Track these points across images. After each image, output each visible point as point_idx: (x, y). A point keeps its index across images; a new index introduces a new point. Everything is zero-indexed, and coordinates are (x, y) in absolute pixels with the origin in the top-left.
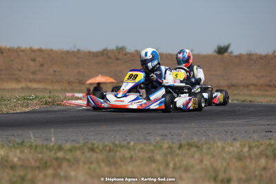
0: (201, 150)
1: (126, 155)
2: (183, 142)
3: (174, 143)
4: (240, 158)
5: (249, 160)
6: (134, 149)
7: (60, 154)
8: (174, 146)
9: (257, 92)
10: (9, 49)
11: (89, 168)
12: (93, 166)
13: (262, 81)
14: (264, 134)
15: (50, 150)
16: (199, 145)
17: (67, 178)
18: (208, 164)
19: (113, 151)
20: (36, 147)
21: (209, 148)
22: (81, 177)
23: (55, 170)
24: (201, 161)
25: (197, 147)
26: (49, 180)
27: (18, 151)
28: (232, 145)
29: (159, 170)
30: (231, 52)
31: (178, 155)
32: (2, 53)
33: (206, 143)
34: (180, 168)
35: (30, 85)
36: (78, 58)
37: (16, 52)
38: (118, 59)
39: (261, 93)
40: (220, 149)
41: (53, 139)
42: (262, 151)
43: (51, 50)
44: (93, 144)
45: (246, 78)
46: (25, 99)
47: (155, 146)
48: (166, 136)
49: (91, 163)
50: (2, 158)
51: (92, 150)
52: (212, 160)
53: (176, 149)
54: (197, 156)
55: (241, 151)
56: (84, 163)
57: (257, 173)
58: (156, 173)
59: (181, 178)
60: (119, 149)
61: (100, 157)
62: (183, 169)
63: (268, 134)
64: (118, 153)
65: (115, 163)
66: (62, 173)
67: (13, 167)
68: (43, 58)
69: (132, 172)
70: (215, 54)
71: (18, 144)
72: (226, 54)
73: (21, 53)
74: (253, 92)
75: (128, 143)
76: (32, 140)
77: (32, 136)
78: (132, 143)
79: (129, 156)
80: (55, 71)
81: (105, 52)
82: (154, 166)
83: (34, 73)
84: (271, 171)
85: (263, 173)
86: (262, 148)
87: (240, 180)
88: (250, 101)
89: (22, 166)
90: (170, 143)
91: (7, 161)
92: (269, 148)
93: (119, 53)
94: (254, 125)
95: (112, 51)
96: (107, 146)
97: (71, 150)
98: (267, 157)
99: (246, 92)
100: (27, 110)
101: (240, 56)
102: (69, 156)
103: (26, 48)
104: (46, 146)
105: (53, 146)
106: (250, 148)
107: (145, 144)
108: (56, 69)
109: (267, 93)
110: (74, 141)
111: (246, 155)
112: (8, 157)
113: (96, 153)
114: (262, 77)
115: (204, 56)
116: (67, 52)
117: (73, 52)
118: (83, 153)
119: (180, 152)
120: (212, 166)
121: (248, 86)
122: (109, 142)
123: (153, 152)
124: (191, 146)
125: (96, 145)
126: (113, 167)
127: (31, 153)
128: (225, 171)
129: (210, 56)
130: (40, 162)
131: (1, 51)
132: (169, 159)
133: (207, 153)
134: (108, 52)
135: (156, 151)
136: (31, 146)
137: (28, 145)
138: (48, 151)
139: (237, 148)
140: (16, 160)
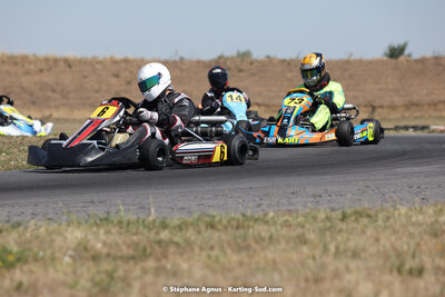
0: (376, 221)
1: (263, 234)
2: (349, 211)
3: (333, 210)
4: (435, 235)
6: (275, 223)
7: (165, 235)
8: (334, 215)
10: (80, 61)
11: (209, 257)
12: (216, 252)
15: (149, 227)
16: (372, 213)
17: (175, 274)
18: (388, 246)
19: (243, 227)
20: (128, 224)
21: (388, 218)
22: (198, 273)
23: (158, 260)
24: (377, 240)
25: (369, 216)
26: (149, 278)
27: (102, 231)
28: (421, 212)
29: (314, 258)
30: (409, 55)
31: (341, 231)
32: (70, 66)
33: (382, 210)
34: (346, 251)
36: (182, 70)
37: (91, 64)
38: (240, 71)
40: (404, 220)
41: (153, 210)
43: (142, 60)
44: (214, 217)
45: (432, 93)
47: (305, 217)
48: (320, 196)
49: (212, 248)
50: (80, 244)
51: (211, 226)
52: (393, 238)
53: (337, 222)
54: (369, 232)
55: (437, 221)
56: (201, 249)
58: (311, 262)
59: (348, 269)
60: (251, 224)
61: (224, 237)
62: (349, 254)
64: (251, 230)
65: (247, 247)
66: (169, 266)
67: (95, 258)
68: (131, 72)
69: (274, 261)
70: (385, 58)
71: (101, 220)
72: (402, 58)
73: (99, 66)
74: (443, 114)
75: (266, 215)
77: (120, 202)
78: (271, 214)
79: (268, 234)
81: (222, 60)
82: (305, 249)
87: (437, 270)
88: (442, 132)
89: (108, 255)
90: (328, 211)
91: (86, 249)
93: (243, 60)
95: (233, 58)
96: (233, 219)
97: (180, 228)
99: (433, 114)
101: (422, 61)
102: (176, 239)
103: (105, 58)
104: (143, 221)
105: (154, 221)
107: (290, 212)
110: (183, 209)
112: (88, 242)
113: (218, 230)
115: (370, 63)
116: (166, 63)
117: (174, 61)
118: (199, 232)
119: (344, 226)
120: (394, 248)
121: (435, 105)
122: (235, 212)
123: (303, 227)
124: (361, 216)
125: (217, 219)
126: (244, 254)
127: (120, 233)
128: (414, 256)
129: (378, 61)
130: (135, 249)
131: (68, 63)
132: (328, 239)
133: (386, 227)
134: (227, 59)
135: (307, 226)
136: (120, 222)
137: (115, 221)
138: (146, 229)
139: (430, 217)
140: (99, 245)
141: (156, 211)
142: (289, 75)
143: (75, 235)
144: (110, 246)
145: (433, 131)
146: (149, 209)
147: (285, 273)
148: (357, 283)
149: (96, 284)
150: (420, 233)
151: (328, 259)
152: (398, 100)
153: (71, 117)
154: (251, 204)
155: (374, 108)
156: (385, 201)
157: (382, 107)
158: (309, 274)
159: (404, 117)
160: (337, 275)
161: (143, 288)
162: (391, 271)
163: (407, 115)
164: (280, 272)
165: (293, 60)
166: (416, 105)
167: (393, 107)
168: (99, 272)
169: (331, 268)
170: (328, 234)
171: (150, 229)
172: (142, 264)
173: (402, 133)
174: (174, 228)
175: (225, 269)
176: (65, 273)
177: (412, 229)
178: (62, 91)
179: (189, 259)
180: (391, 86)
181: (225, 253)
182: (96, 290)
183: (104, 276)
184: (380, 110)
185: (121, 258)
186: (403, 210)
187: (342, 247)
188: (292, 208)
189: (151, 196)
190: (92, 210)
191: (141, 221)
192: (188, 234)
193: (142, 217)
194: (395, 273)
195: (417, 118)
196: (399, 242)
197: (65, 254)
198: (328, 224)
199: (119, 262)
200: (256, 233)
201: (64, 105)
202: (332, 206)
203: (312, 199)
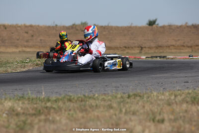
0: (143, 98)
1: (93, 104)
2: (131, 94)
3: (124, 93)
4: (169, 105)
5: (175, 105)
6: (98, 99)
7: (49, 104)
8: (124, 95)
9: (175, 50)
10: (10, 26)
11: (69, 114)
12: (72, 112)
13: (178, 43)
14: (183, 84)
15: (42, 101)
16: (142, 95)
17: (54, 122)
18: (148, 109)
19: (84, 101)
20: (32, 99)
21: (148, 97)
22: (64, 121)
23: (46, 115)
24: (144, 107)
25: (140, 96)
26: (42, 124)
27: (20, 103)
28: (163, 94)
29: (115, 115)
30: (158, 24)
31: (127, 103)
32: (6, 28)
33: (146, 93)
34: (130, 112)
35: (24, 49)
36: (56, 30)
37: (15, 27)
38: (82, 31)
39: (178, 51)
40: (155, 98)
41: (43, 93)
42: (184, 99)
43: (38, 26)
44: (71, 96)
45: (168, 41)
46: (23, 62)
47: (112, 97)
48: (118, 87)
49: (70, 110)
50: (10, 108)
51: (70, 100)
52: (151, 106)
53: (126, 99)
54: (140, 103)
55: (170, 98)
56: (65, 110)
57: (181, 114)
58: (114, 117)
59: (130, 120)
60: (88, 99)
61: (75, 105)
62: (131, 113)
63: (186, 84)
64: (87, 102)
65: (86, 110)
66: (51, 118)
67: (17, 115)
68: (33, 31)
69: (98, 116)
70: (147, 26)
71: (20, 97)
72: (154, 26)
73: (19, 28)
74: (173, 51)
75: (94, 95)
76: (30, 94)
77: (29, 89)
78: (97, 95)
79: (95, 104)
80: (41, 40)
81: (74, 26)
82: (112, 111)
83: (27, 41)
84: (191, 113)
85: (185, 114)
86: (183, 96)
87: (170, 120)
88: (172, 59)
89: (23, 113)
90: (122, 94)
91: (13, 111)
92: (188, 95)
93: (83, 26)
94: (177, 77)
95: (79, 26)
96: (79, 97)
97: (56, 101)
98: (187, 102)
99: (168, 51)
100: (24, 70)
101: (163, 27)
102: (54, 106)
103: (22, 25)
105: (44, 98)
106: (176, 96)
107: (105, 94)
108: (42, 38)
109: (182, 51)
111: (174, 101)
112: (14, 107)
113: (73, 102)
114: (179, 40)
115: (140, 28)
116: (49, 27)
117: (53, 27)
118: (64, 103)
119: (129, 100)
120: (151, 110)
121: (169, 47)
122: (80, 94)
123: (111, 101)
124: (137, 96)
125: (72, 97)
126: (84, 113)
127: (29, 104)
128: (160, 114)
129: (144, 27)
130: (35, 111)
131: (5, 27)
132: (122, 106)
133: (147, 101)
134: (76, 26)
135: (113, 101)
136: (29, 98)
137: (27, 98)
138: (40, 102)
139: (167, 97)
140: (19, 109)
141: (45, 93)
142: (104, 33)
143: (8, 104)
144: (24, 109)
145: (168, 58)
146: (42, 93)
147: (103, 122)
148: (135, 126)
149: (18, 126)
150: (163, 104)
151: (122, 115)
152: (153, 45)
153: (6, 51)
154: (87, 91)
155: (142, 48)
156: (147, 89)
157: (145, 47)
158: (114, 122)
159: (155, 52)
160: (126, 122)
161: (39, 128)
162: (150, 121)
163: (156, 51)
164: (101, 122)
165: (106, 26)
166: (160, 47)
167: (150, 48)
168: (19, 121)
169: (123, 119)
170: (122, 104)
171: (42, 102)
172: (38, 118)
173: (155, 59)
174: (53, 101)
175: (76, 120)
176: (4, 121)
177: (159, 102)
178: (2, 39)
179: (59, 115)
180: (150, 38)
181: (76, 112)
182: (18, 129)
183: (21, 123)
184: (144, 49)
185: (29, 114)
186: (155, 94)
187: (128, 110)
188: (106, 92)
189: (43, 87)
190: (16, 93)
191: (38, 98)
192: (60, 104)
193: (38, 96)
194: (152, 122)
195: (161, 53)
196: (153, 108)
197: (4, 113)
198: (122, 100)
199: (28, 116)
200: (90, 104)
201: (3, 46)
202: (123, 91)
203: (114, 88)
